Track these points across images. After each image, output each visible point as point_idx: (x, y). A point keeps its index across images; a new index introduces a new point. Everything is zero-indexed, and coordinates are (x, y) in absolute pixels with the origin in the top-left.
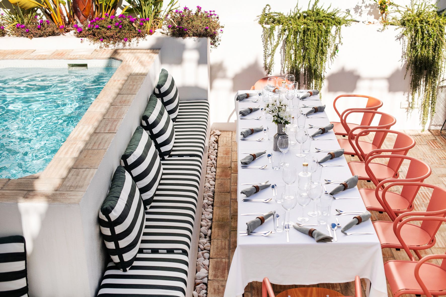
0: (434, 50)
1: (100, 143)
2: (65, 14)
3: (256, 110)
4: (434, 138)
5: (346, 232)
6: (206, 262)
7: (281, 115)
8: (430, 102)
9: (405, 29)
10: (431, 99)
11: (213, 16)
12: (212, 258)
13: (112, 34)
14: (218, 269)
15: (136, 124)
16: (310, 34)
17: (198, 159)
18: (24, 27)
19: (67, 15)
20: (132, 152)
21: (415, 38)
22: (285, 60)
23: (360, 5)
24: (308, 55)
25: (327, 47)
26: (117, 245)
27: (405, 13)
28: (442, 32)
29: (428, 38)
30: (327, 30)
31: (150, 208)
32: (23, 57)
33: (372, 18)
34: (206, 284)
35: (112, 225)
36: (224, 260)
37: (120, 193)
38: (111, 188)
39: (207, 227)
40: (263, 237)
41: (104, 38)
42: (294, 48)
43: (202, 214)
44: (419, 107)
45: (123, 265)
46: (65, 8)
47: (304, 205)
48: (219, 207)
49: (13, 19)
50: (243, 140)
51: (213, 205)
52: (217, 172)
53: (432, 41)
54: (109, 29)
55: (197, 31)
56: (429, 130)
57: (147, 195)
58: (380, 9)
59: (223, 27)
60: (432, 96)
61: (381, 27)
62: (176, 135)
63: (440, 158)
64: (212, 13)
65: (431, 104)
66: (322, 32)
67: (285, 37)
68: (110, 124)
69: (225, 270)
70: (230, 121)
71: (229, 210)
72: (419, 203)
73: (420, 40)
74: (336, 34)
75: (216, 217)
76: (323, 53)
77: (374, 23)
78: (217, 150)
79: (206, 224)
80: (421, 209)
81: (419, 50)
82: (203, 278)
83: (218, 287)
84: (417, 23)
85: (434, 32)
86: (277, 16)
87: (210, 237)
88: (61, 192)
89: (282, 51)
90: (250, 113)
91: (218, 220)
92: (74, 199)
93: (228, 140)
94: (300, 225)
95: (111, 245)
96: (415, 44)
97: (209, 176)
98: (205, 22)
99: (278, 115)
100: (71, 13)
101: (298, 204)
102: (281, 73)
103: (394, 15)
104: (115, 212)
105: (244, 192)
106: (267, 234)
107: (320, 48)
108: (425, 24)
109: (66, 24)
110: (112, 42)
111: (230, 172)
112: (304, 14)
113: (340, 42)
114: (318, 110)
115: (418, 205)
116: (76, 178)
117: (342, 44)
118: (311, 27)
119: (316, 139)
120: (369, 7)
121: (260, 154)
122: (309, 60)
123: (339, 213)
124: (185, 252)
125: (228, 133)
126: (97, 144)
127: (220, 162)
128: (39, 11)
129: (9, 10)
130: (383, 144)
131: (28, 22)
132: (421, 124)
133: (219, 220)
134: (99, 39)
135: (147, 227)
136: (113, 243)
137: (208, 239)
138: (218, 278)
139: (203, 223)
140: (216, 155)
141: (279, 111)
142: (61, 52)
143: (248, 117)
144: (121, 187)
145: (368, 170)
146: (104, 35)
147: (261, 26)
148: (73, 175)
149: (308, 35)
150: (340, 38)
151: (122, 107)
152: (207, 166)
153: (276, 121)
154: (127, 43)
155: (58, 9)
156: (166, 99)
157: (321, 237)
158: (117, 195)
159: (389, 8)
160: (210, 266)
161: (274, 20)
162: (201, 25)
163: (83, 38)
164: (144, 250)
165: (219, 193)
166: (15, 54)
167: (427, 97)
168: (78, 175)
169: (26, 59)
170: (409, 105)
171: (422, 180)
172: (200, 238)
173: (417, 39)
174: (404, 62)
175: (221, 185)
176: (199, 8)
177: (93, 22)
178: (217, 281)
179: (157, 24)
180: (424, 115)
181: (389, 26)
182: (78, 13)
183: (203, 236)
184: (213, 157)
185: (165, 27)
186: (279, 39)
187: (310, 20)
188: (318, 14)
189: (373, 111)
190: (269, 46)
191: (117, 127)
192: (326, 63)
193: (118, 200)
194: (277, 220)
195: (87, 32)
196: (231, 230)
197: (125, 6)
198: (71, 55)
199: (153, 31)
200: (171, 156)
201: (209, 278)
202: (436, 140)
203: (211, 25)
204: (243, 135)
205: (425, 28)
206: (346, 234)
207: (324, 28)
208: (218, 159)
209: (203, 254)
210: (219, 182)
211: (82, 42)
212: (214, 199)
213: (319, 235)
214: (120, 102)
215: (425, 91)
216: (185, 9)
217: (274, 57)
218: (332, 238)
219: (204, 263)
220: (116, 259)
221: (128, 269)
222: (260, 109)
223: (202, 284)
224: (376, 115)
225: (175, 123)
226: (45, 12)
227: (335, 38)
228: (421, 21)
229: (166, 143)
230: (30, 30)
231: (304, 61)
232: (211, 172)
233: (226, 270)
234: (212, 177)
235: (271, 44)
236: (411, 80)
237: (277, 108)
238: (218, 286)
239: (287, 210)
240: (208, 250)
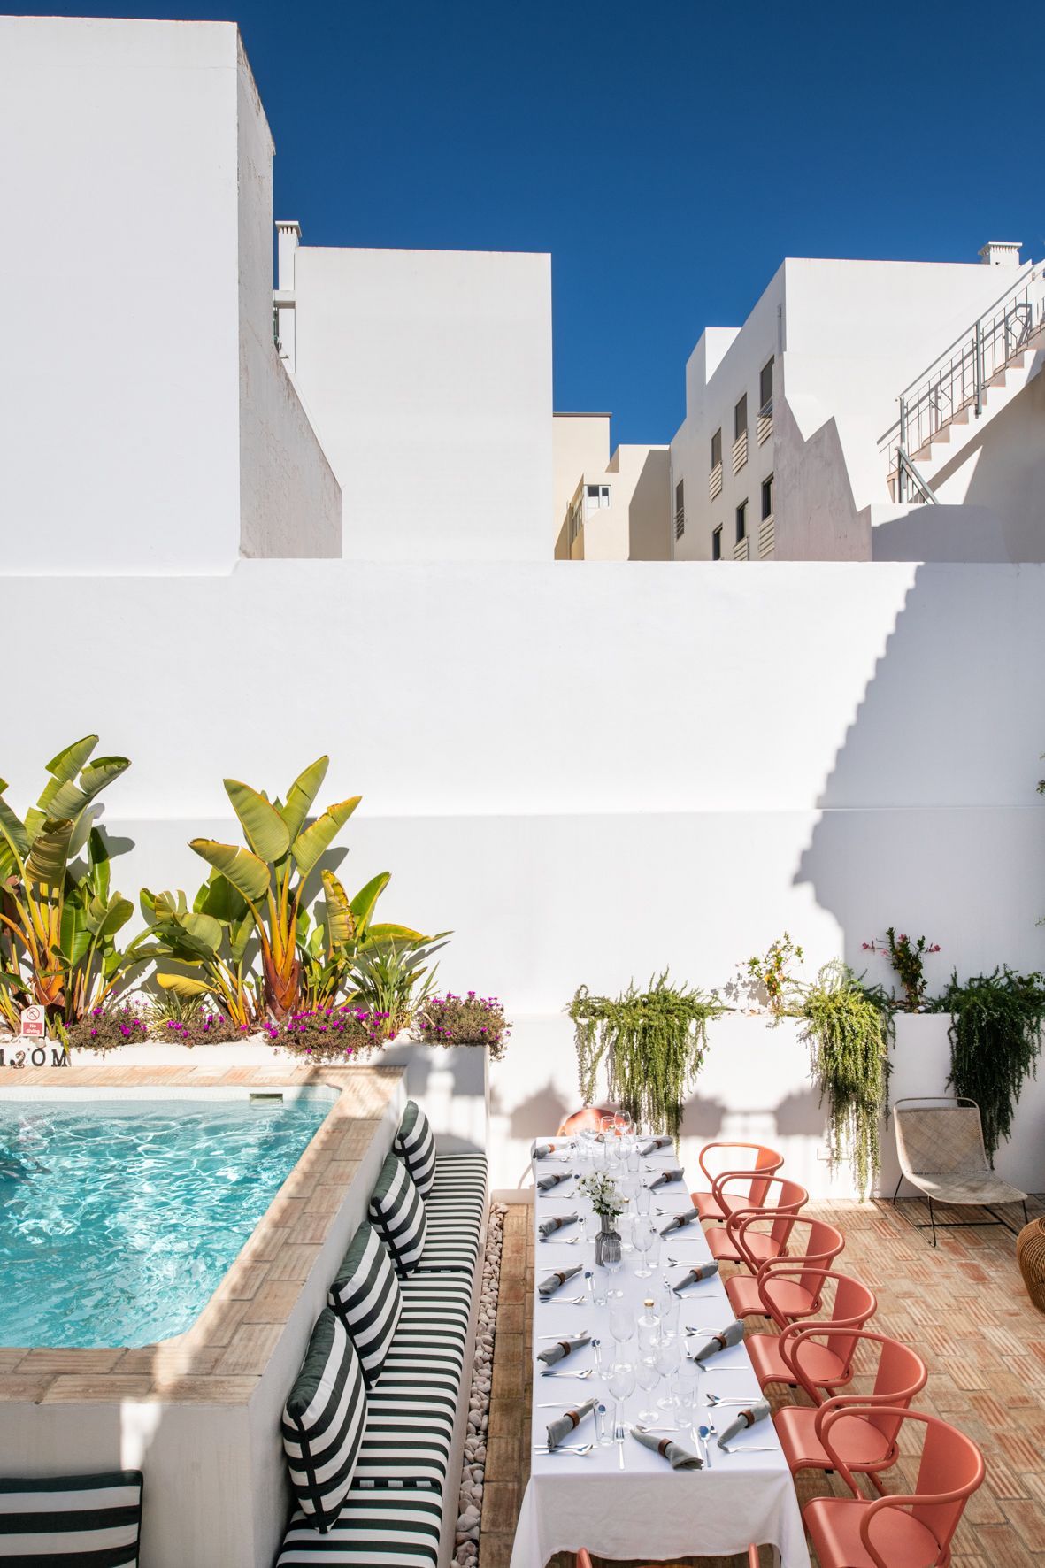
0: (866, 1058)
1: (294, 1267)
2: (250, 1002)
3: (567, 1177)
4: (883, 1217)
5: (726, 1445)
6: (478, 1490)
7: (607, 1199)
8: (869, 1148)
9: (812, 1023)
10: (869, 1143)
11: (494, 1007)
12: (488, 1482)
13: (327, 1040)
14: (499, 1508)
15: (360, 1217)
16: (655, 1035)
17: (466, 1276)
18: (179, 1028)
19: (254, 1005)
20: (350, 1278)
21: (830, 1038)
22: (615, 1079)
23: (734, 982)
24: (653, 1070)
25: (684, 1054)
26: (312, 1477)
27: (810, 994)
28: (875, 1026)
29: (853, 1037)
30: (682, 1028)
31: (377, 1385)
32: (174, 1082)
33: (756, 1004)
34: (476, 1542)
35: (304, 1437)
36: (510, 1485)
37: (324, 1367)
38: (308, 1357)
39: (481, 1410)
40: (577, 1457)
41: (313, 1047)
42: (629, 1058)
43: (473, 1381)
44: (850, 1157)
45: (322, 1520)
46: (252, 993)
47: (649, 1389)
48: (503, 1366)
49: (162, 1011)
50: (543, 1241)
51: (491, 1362)
52: (500, 1289)
53: (860, 1044)
54: (322, 1031)
55: (468, 1034)
56: (872, 1200)
57: (372, 1361)
58: (768, 988)
59: (511, 1026)
60: (872, 1138)
61: (772, 1019)
62: (429, 1226)
63: (896, 1257)
64: (493, 1002)
65: (872, 1151)
66: (673, 1031)
67: (613, 1039)
68: (313, 1226)
69: (512, 1508)
70: (523, 1187)
71: (520, 1373)
72: (865, 1356)
73: (839, 1041)
74: (698, 1032)
75: (497, 1389)
76: (678, 1066)
77: (759, 1013)
78: (501, 1243)
79: (478, 1404)
80: (869, 1368)
81: (840, 1058)
82: (472, 1527)
83: (500, 1550)
84: (831, 1013)
85: (861, 1027)
86: (599, 1002)
87: (486, 1432)
88: (218, 1378)
89: (609, 1063)
90: (557, 1184)
91: (501, 1394)
92: (240, 1394)
93: (520, 1222)
94: (644, 1430)
95: (301, 1478)
96: (832, 1047)
97: (486, 1299)
98: (481, 1018)
99: (602, 1199)
100: (262, 1002)
101: (638, 1387)
102: (608, 1100)
103: (792, 997)
104: (313, 1410)
105: (542, 1356)
106: (584, 1452)
107: (673, 1057)
108: (845, 1015)
109: (252, 1021)
110: (326, 1054)
111: (523, 1291)
112: (645, 999)
113: (705, 1046)
114: (671, 1178)
115: (864, 1359)
116: (246, 1346)
117: (708, 1049)
118: (656, 1023)
119: (669, 1238)
120: (748, 985)
121: (572, 1273)
122: (655, 1077)
123: (713, 1401)
124: (436, 1486)
125: (521, 1207)
126: (289, 1269)
127: (505, 1269)
128: (208, 997)
129: (156, 995)
130: (793, 1230)
131: (188, 1017)
132: (857, 1189)
133: (502, 1396)
134: (306, 1049)
135: (371, 1428)
136: (305, 1473)
137: (481, 1437)
138: (499, 1527)
139: (474, 1401)
140: (499, 1254)
141: (603, 1192)
142: (239, 1072)
143: (552, 1193)
144: (326, 1354)
145: (764, 1296)
146: (313, 1042)
147: (573, 1021)
148: (241, 1340)
149: (651, 1036)
150: (705, 1040)
151: (336, 1189)
152: (484, 1278)
153: (599, 1210)
154: (352, 1056)
155: (239, 997)
156: (413, 1158)
157: (681, 1459)
158: (318, 1374)
159: (783, 987)
160: (484, 1500)
161: (595, 1010)
162: (474, 1024)
163: (278, 1047)
164: (361, 1482)
165: (503, 1335)
166: (159, 1075)
167: (862, 1138)
168: (250, 1339)
169: (179, 1085)
170: (832, 1154)
171: (860, 1324)
172: (468, 1434)
173: (834, 1040)
174: (815, 1079)
175: (508, 1317)
176: (472, 994)
177: (297, 1019)
178: (498, 1535)
179: (403, 1021)
180: (860, 1171)
181: (785, 1018)
182: (274, 1003)
183: (474, 1430)
184: (494, 1258)
185: (415, 1025)
186: (603, 1043)
187: (654, 1010)
188: (665, 999)
189: (768, 1175)
190: (587, 1055)
191: (326, 1231)
192: (684, 1082)
193: (318, 1383)
194: (603, 1416)
195: (286, 1037)
196: (525, 1416)
197: (353, 990)
198: (256, 1079)
199: (396, 1032)
200: (418, 1270)
201: (483, 1529)
202: (887, 1219)
203: (491, 1024)
204: (544, 1231)
205: (846, 1021)
206: (726, 1450)
207: (677, 1023)
208: (503, 1262)
209: (472, 1471)
210: (504, 1311)
211: (275, 1053)
212: (493, 1347)
213: (678, 1453)
214: (334, 1178)
215: (858, 1130)
216: (449, 996)
217: (596, 1073)
218: (701, 1462)
219: (474, 1494)
220: (308, 1506)
221: (329, 1527)
222: (573, 1176)
223: (469, 1542)
224: (773, 1183)
225: (428, 1201)
226: (219, 1001)
227: (697, 1039)
228: (838, 1010)
229: (411, 1246)
230: (190, 1032)
231: (646, 1079)
232: (489, 1290)
233: (514, 1510)
234: (491, 1299)
235: (590, 1051)
236: (831, 1110)
237: (599, 1186)
238: (499, 1546)
239: (618, 1399)
240: (481, 1463)
